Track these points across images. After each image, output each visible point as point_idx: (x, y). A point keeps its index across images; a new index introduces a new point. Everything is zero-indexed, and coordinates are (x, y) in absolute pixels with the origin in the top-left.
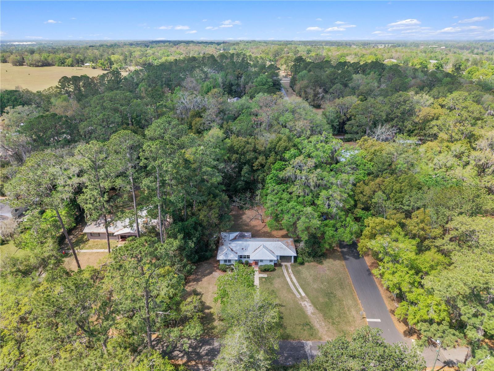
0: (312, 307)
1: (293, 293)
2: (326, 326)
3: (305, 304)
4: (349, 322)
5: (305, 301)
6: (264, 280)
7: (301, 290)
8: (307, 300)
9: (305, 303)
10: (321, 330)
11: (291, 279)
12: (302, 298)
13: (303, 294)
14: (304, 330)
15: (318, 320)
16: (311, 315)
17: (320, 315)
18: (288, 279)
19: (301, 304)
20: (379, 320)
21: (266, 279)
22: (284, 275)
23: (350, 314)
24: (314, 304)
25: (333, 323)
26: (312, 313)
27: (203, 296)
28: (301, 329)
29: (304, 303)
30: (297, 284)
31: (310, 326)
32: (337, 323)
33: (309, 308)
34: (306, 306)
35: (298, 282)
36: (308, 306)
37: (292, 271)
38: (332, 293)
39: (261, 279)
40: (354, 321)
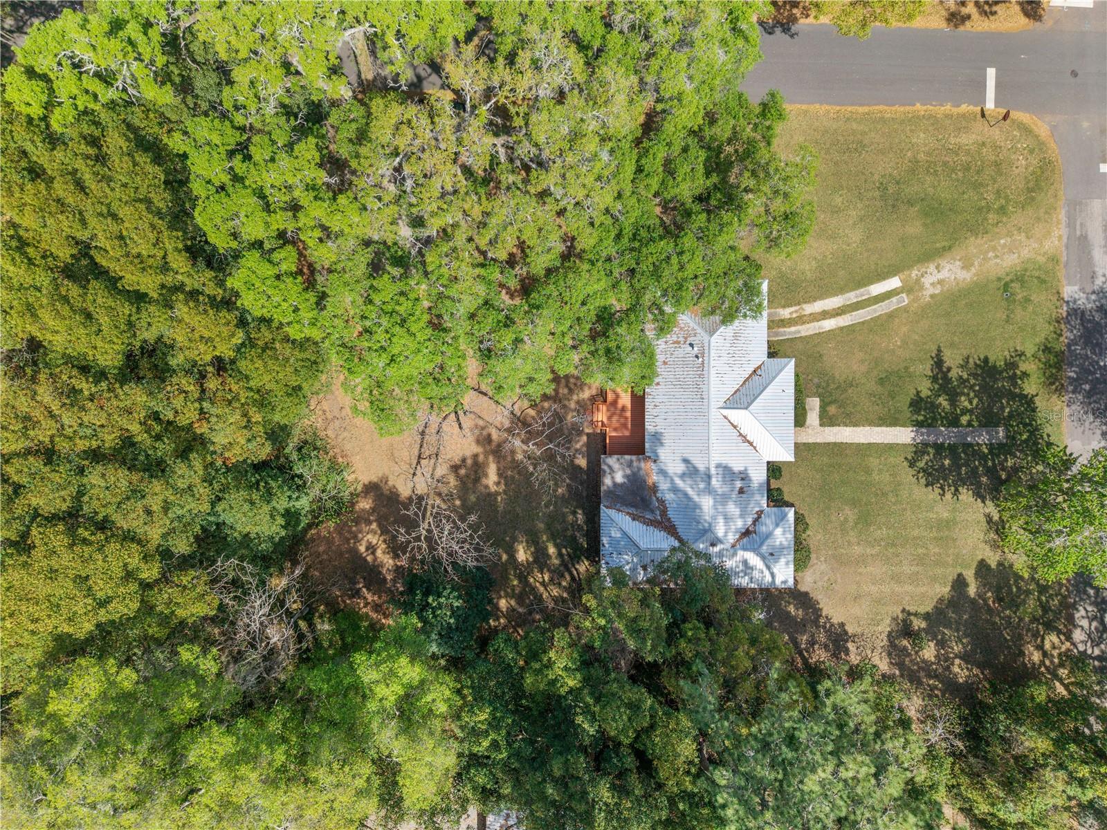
0: (943, 262)
1: (891, 316)
2: (1010, 234)
3: (932, 284)
4: (997, 164)
5: (918, 281)
6: (832, 409)
7: (877, 289)
8: (914, 273)
9: (927, 281)
10: (1026, 253)
11: (825, 315)
12: (908, 289)
13: (894, 283)
14: (1027, 300)
15: (991, 254)
16: (973, 270)
17: (974, 245)
18: (829, 324)
19: (932, 296)
20: (991, 73)
21: (830, 403)
22: (811, 336)
23: (968, 152)
24: (929, 255)
25: (1002, 210)
26: (966, 267)
27: (912, 609)
28: (1025, 309)
29: (927, 285)
30: (852, 297)
31: (1012, 281)
32: (1003, 202)
33: (944, 274)
34: (940, 282)
35: (841, 290)
36: (940, 276)
37: (790, 305)
38: (883, 187)
39: (827, 420)
40: (996, 147)
